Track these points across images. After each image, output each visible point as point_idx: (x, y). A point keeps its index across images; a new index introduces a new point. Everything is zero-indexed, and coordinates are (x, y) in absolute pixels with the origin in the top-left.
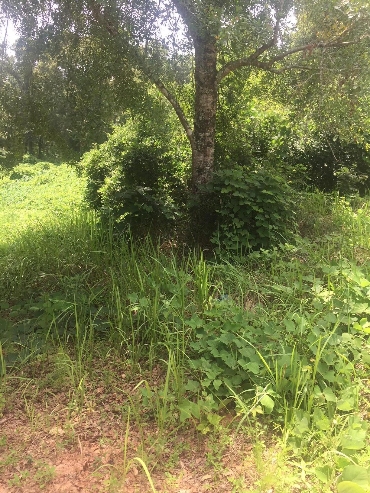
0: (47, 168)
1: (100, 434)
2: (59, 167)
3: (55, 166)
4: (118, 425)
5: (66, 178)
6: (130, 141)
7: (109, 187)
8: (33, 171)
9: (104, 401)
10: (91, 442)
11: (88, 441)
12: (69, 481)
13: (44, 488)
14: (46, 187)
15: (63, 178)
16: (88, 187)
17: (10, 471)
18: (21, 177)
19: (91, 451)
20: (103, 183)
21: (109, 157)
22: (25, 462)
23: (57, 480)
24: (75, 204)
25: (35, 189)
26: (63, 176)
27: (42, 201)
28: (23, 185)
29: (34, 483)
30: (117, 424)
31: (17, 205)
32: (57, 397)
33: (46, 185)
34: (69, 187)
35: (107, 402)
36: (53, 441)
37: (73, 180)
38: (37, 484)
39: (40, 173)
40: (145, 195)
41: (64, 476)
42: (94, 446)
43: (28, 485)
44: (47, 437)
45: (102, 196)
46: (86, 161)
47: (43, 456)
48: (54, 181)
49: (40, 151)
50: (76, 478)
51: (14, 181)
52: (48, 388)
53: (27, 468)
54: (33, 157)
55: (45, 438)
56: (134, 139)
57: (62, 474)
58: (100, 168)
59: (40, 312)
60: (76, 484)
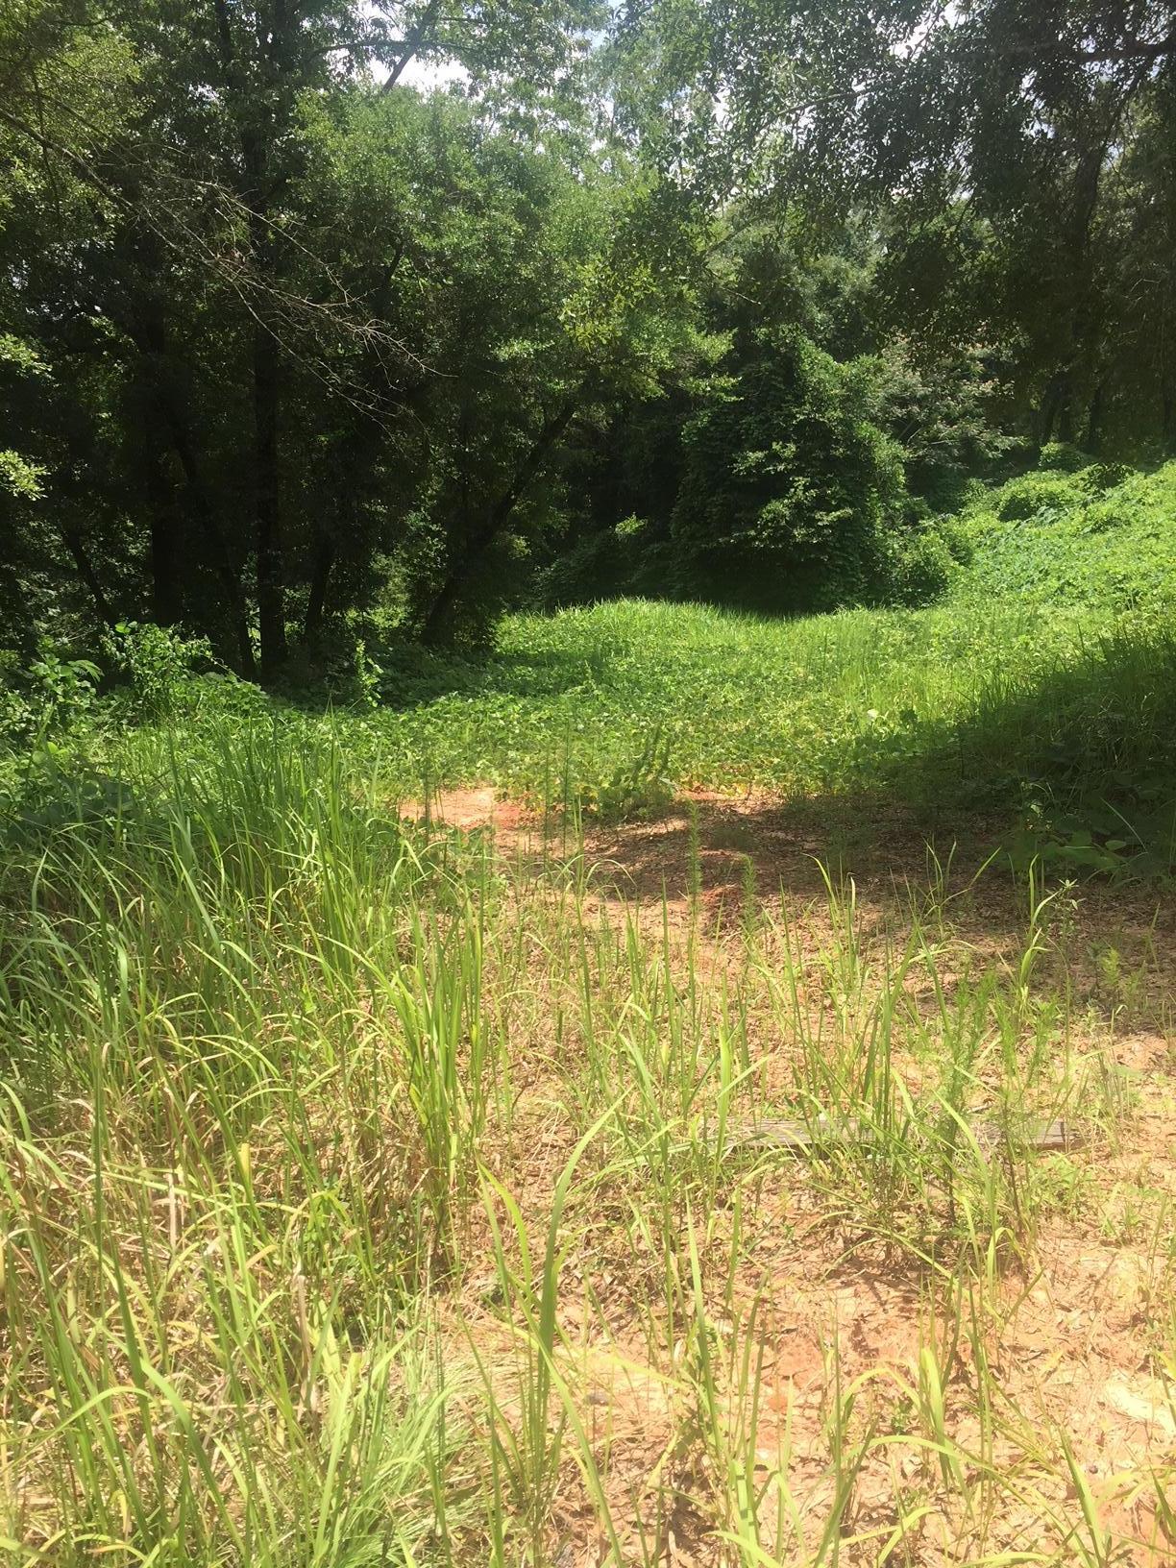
0: (1113, 481)
2: (1153, 476)
3: (1142, 475)
8: (1069, 493)
14: (1109, 541)
18: (1033, 512)
25: (1075, 546)
27: (1097, 583)
28: (1038, 535)
39: (1091, 498)
48: (1135, 524)
49: (1092, 428)
51: (1010, 525)
54: (1070, 449)
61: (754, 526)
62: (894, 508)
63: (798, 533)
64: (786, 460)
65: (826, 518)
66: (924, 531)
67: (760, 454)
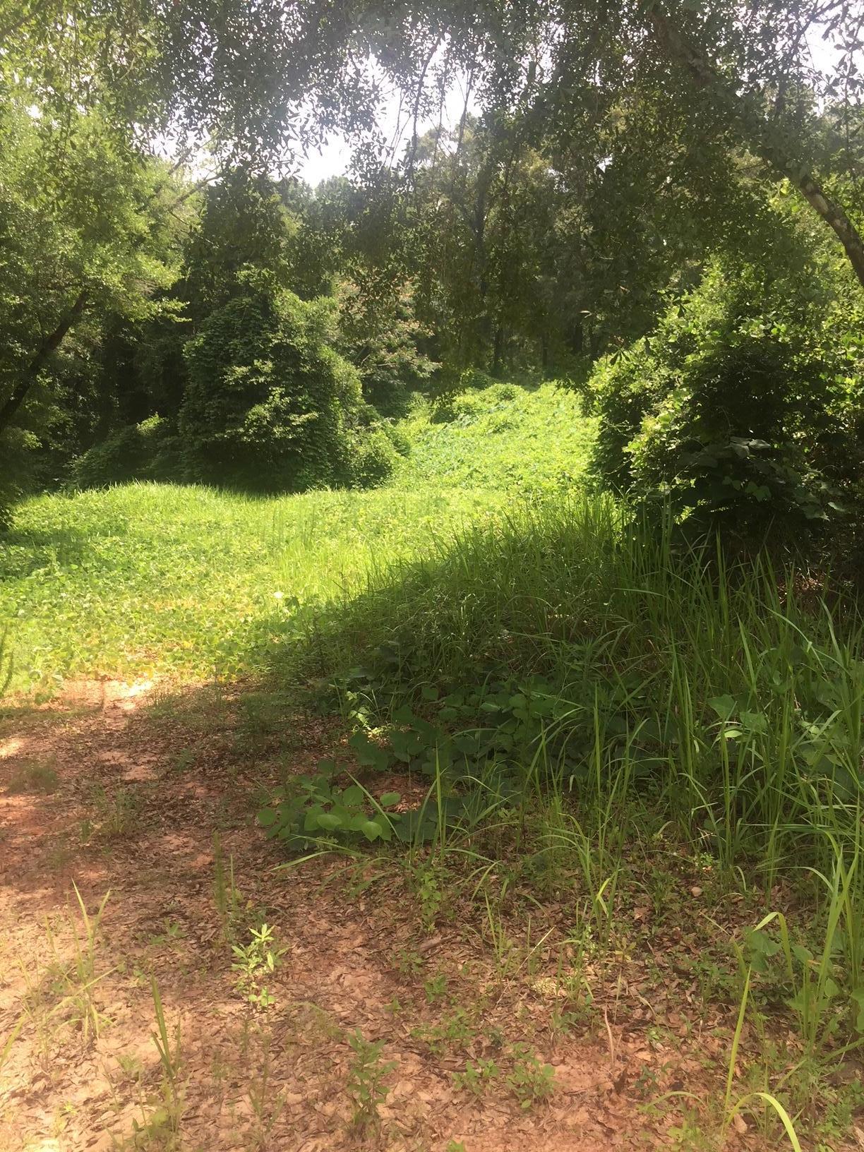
0: (508, 397)
1: (648, 1016)
2: (534, 394)
3: (527, 393)
4: (690, 1004)
5: (549, 418)
6: (708, 328)
7: (652, 440)
8: (480, 404)
9: (652, 941)
10: (626, 1030)
11: (622, 1027)
12: (583, 1109)
13: (529, 1110)
14: (504, 440)
15: (542, 419)
16: (601, 439)
17: (456, 1055)
18: (455, 417)
19: (630, 1051)
20: (638, 430)
21: (656, 369)
22: (486, 1043)
23: (557, 1098)
24: (569, 479)
25: (482, 443)
26: (543, 414)
27: (495, 471)
28: (458, 435)
29: (505, 1094)
30: (685, 1001)
31: (445, 478)
32: (545, 911)
33: (505, 434)
34: (554, 438)
35: (659, 945)
36: (541, 1007)
37: (562, 424)
38: (513, 1095)
39: (493, 408)
40: (751, 458)
41: (571, 1094)
42: (634, 1042)
43: (494, 1093)
44: (528, 995)
45: (633, 460)
46: (599, 379)
47: (522, 1037)
48: (522, 427)
49: (496, 358)
50: (598, 1105)
51: (440, 426)
52: (525, 886)
53: (490, 1054)
54: (481, 373)
55: (524, 997)
56: (718, 322)
57: (567, 1088)
58: (632, 396)
59: (502, 717)
60: (600, 1119)
61: (243, 426)
62: (352, 413)
63: (278, 431)
64: (266, 374)
65: (297, 420)
66: (374, 430)
67: (244, 369)
